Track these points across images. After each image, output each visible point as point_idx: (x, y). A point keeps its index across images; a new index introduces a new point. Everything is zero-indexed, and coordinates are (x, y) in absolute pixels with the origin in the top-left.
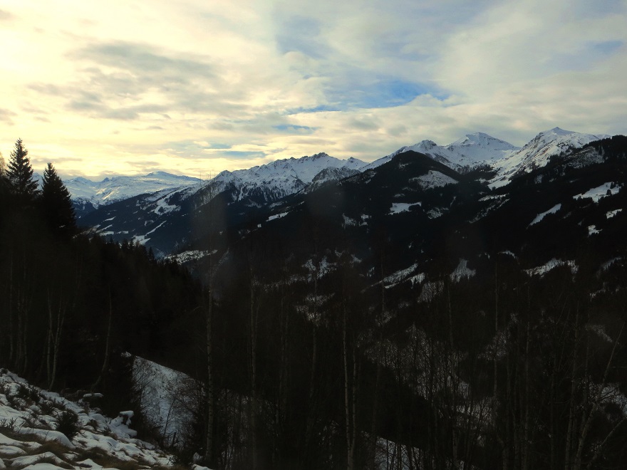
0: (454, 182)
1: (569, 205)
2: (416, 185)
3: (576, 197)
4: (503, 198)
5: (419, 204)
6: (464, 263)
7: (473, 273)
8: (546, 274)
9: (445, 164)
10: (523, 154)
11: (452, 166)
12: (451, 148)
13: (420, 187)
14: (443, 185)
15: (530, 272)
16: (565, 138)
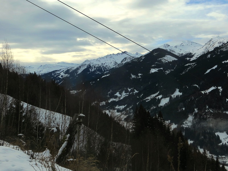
0: (176, 59)
1: (220, 65)
2: (160, 61)
3: (223, 62)
4: (194, 64)
5: (162, 68)
6: (178, 90)
7: (181, 94)
8: (209, 93)
9: (174, 53)
10: (204, 47)
11: (176, 54)
12: (176, 47)
13: (162, 62)
14: (171, 61)
15: (203, 92)
16: (221, 40)
